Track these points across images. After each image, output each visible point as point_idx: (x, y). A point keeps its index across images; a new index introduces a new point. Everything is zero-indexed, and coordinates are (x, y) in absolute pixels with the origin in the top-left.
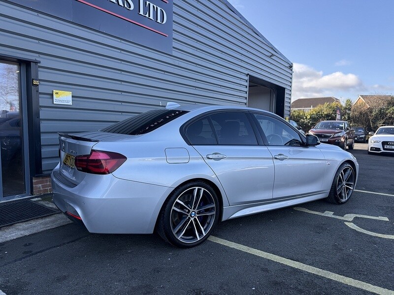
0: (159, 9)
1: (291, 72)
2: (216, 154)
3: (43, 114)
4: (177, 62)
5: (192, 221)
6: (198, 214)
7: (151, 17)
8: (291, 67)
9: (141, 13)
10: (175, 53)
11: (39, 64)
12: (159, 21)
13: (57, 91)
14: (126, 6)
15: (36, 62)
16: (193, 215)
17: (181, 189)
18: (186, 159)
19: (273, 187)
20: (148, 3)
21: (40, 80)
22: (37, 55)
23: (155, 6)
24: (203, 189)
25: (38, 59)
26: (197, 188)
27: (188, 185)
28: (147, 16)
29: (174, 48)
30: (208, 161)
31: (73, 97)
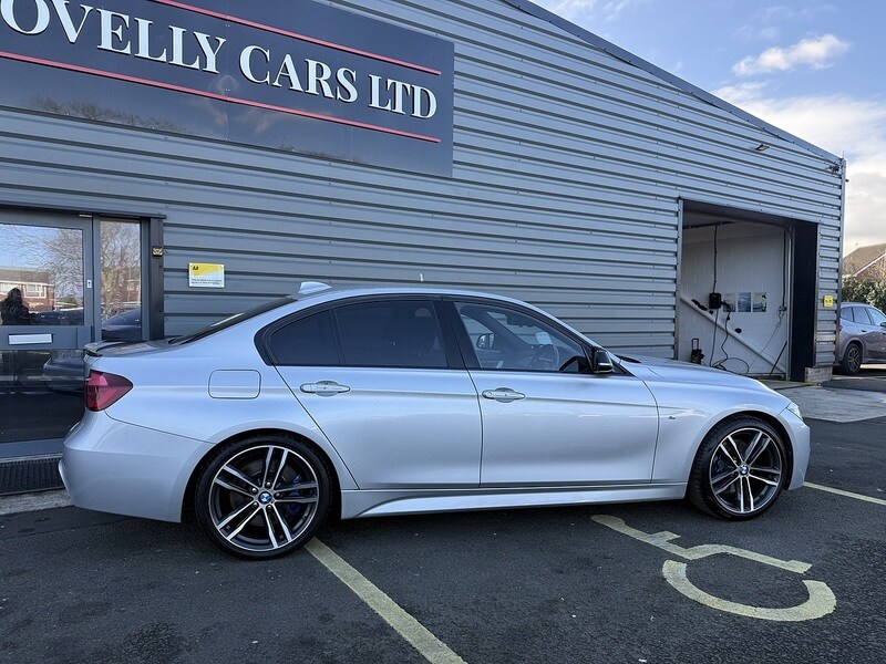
0: (418, 90)
1: (839, 182)
2: (326, 383)
3: (169, 305)
4: (464, 191)
5: (262, 510)
6: (276, 498)
7: (399, 109)
8: (837, 168)
9: (375, 103)
10: (457, 173)
11: (165, 221)
12: (417, 113)
13: (196, 265)
14: (339, 96)
15: (160, 218)
16: (265, 498)
17: (234, 446)
18: (254, 390)
19: (481, 459)
20: (390, 82)
21: (165, 247)
22: (163, 205)
23: (408, 86)
24: (286, 451)
25: (164, 212)
26: (271, 447)
27: (250, 441)
28: (388, 107)
29: (455, 162)
30: (302, 396)
31: (226, 273)
